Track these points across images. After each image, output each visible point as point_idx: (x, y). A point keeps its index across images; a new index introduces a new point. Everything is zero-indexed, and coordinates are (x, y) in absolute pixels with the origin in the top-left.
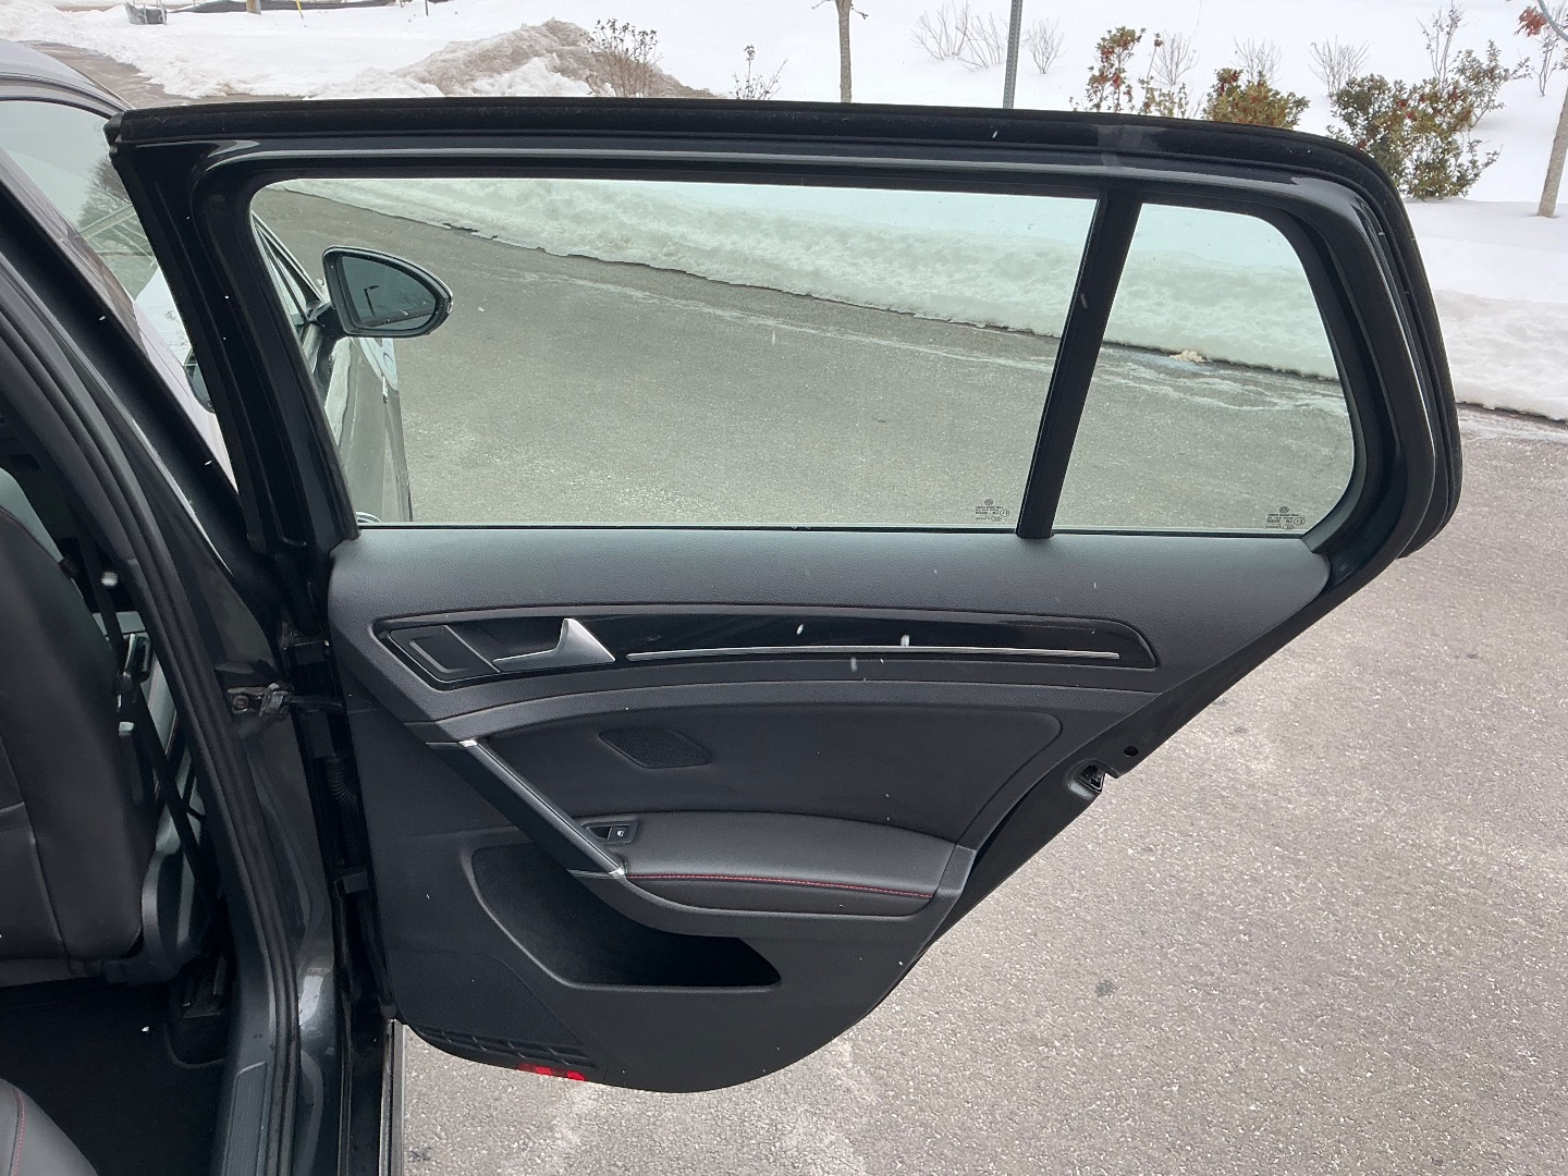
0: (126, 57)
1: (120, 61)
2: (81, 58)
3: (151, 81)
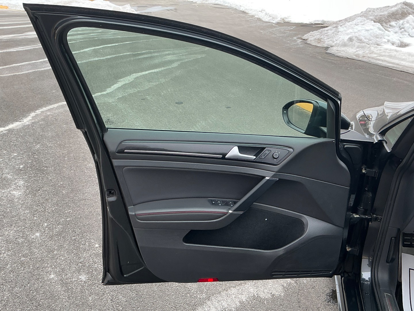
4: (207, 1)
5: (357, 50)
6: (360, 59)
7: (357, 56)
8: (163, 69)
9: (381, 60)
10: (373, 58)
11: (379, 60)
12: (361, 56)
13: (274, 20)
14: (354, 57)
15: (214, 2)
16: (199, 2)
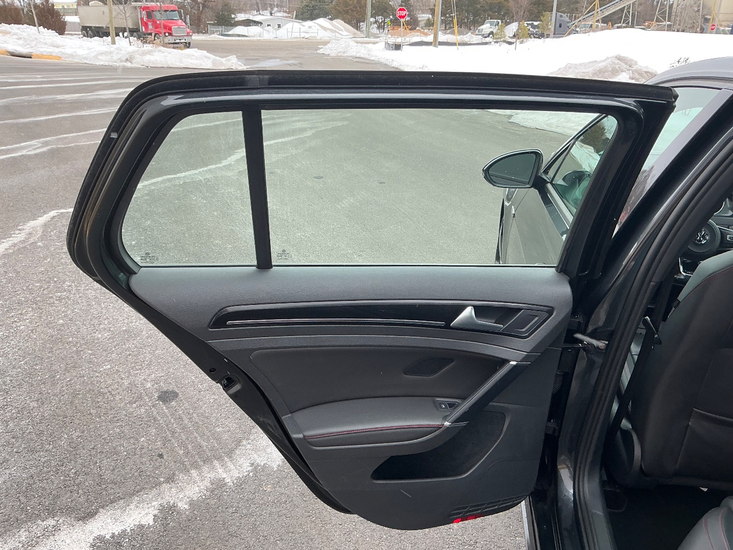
4: (344, 53)
5: (550, 117)
7: (548, 126)
8: (292, 138)
10: (569, 128)
12: (553, 126)
14: (545, 127)
15: (354, 54)
16: (333, 54)
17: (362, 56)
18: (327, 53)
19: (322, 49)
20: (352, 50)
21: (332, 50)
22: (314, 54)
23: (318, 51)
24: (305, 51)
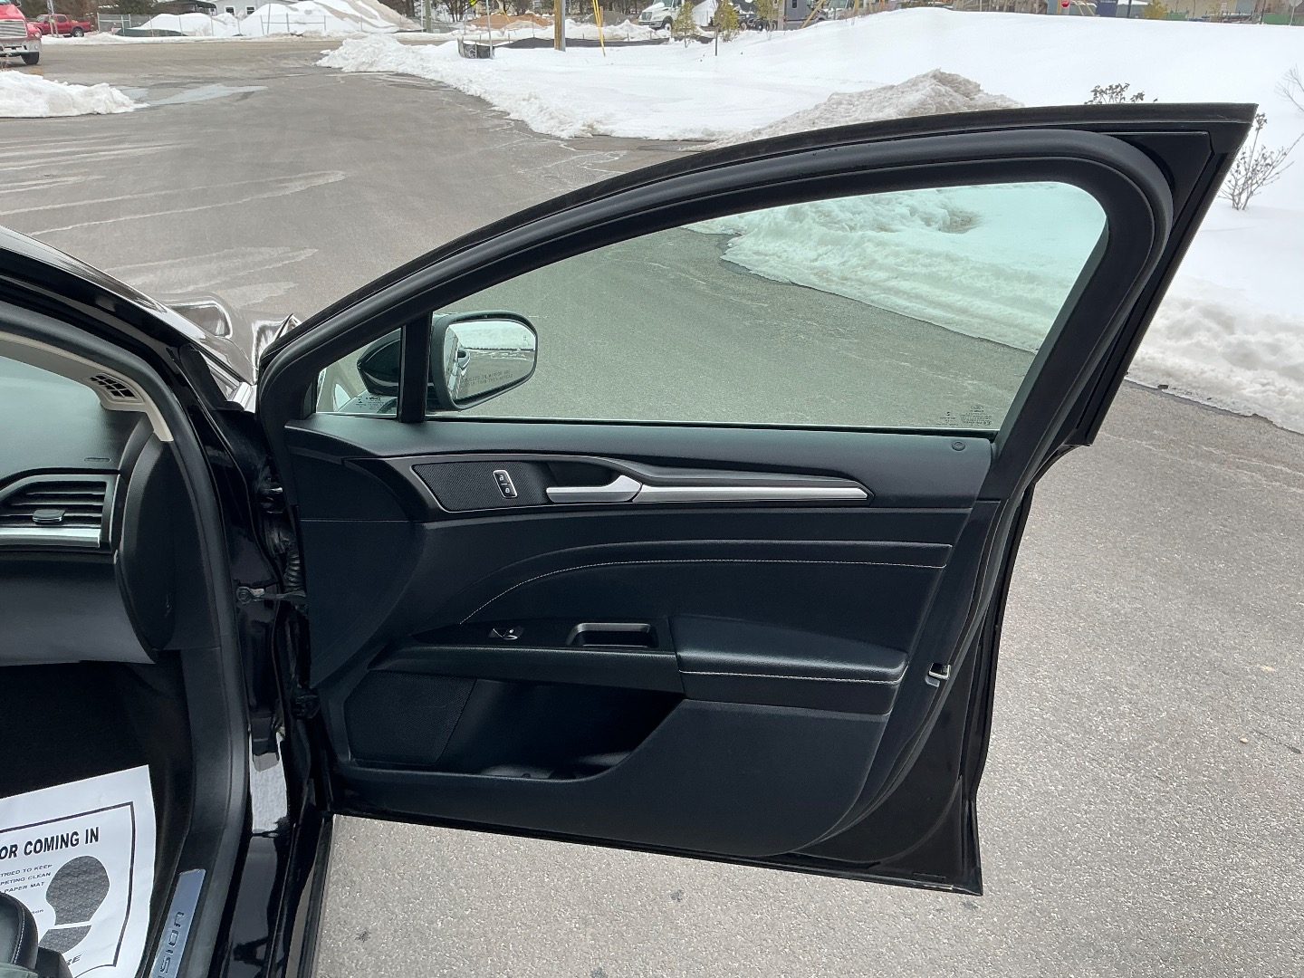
0: (474, 90)
1: (469, 93)
2: (433, 88)
3: (512, 116)
4: (371, 65)
5: (822, 250)
6: (834, 288)
7: (821, 277)
9: (905, 293)
10: (874, 285)
11: (897, 292)
12: (834, 279)
13: (563, 130)
14: (814, 281)
15: (393, 68)
16: (349, 67)
17: (409, 71)
18: (337, 66)
19: (327, 58)
20: (389, 59)
21: (347, 60)
22: (310, 67)
23: (319, 63)
24: (291, 64)
